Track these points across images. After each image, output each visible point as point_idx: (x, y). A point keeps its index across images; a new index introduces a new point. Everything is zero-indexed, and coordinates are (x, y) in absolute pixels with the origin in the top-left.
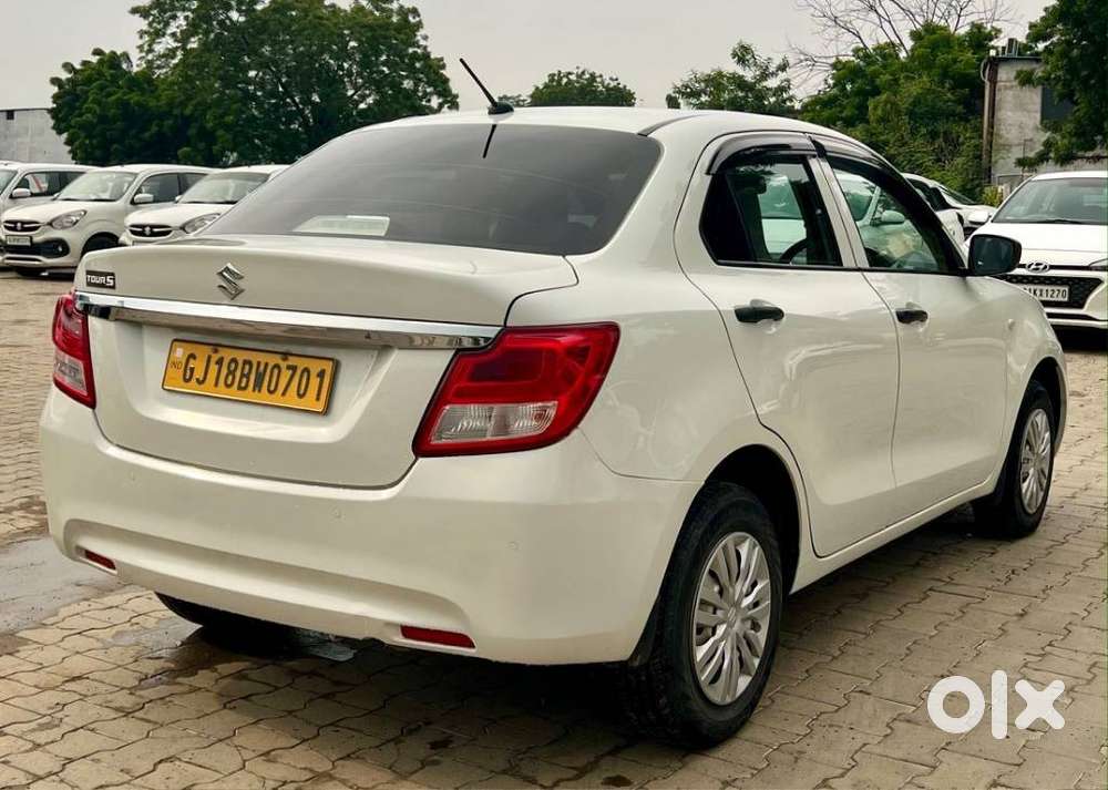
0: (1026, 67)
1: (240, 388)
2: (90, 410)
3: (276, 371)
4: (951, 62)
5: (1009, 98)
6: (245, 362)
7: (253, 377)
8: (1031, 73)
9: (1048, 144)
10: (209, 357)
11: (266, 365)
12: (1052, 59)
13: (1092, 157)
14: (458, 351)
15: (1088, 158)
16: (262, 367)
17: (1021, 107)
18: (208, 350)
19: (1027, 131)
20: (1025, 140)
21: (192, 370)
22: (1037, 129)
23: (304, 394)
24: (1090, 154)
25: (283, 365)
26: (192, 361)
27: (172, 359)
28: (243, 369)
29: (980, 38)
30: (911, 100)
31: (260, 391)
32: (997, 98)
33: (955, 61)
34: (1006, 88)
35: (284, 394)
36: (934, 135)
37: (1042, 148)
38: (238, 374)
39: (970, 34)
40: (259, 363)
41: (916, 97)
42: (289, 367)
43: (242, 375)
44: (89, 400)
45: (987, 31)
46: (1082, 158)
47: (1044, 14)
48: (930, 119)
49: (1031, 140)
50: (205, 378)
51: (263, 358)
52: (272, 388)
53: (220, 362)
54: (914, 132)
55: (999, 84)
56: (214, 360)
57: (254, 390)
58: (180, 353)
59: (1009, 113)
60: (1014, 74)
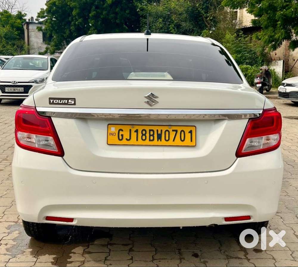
0: (40, 26)
1: (150, 140)
2: (60, 158)
3: (167, 133)
4: (14, 23)
5: (33, 34)
6: (150, 130)
7: (156, 136)
8: (41, 28)
9: (47, 49)
10: (130, 130)
11: (161, 131)
12: (47, 24)
13: (60, 52)
14: (249, 119)
15: (59, 53)
16: (159, 132)
17: (37, 37)
18: (129, 127)
19: (39, 44)
20: (39, 47)
21: (122, 135)
22: (42, 44)
23: (184, 140)
24: (59, 51)
25: (171, 130)
26: (121, 132)
27: (109, 132)
28: (150, 133)
29: (20, 16)
30: (4, 34)
31: (161, 141)
32: (29, 34)
33: (15, 22)
34: (32, 31)
35: (174, 140)
36: (14, 45)
37: (45, 50)
38: (148, 135)
39: (17, 15)
40: (157, 130)
41: (6, 33)
42: (173, 131)
43: (150, 135)
44: (60, 153)
45: (23, 14)
46: (57, 52)
47: (41, 10)
48: (11, 40)
49: (40, 47)
50: (130, 138)
51: (159, 128)
52: (167, 139)
53: (137, 131)
54: (7, 43)
55: (30, 30)
56: (133, 130)
57: (158, 140)
58: (113, 129)
59: (34, 39)
60: (36, 27)
